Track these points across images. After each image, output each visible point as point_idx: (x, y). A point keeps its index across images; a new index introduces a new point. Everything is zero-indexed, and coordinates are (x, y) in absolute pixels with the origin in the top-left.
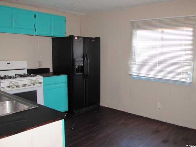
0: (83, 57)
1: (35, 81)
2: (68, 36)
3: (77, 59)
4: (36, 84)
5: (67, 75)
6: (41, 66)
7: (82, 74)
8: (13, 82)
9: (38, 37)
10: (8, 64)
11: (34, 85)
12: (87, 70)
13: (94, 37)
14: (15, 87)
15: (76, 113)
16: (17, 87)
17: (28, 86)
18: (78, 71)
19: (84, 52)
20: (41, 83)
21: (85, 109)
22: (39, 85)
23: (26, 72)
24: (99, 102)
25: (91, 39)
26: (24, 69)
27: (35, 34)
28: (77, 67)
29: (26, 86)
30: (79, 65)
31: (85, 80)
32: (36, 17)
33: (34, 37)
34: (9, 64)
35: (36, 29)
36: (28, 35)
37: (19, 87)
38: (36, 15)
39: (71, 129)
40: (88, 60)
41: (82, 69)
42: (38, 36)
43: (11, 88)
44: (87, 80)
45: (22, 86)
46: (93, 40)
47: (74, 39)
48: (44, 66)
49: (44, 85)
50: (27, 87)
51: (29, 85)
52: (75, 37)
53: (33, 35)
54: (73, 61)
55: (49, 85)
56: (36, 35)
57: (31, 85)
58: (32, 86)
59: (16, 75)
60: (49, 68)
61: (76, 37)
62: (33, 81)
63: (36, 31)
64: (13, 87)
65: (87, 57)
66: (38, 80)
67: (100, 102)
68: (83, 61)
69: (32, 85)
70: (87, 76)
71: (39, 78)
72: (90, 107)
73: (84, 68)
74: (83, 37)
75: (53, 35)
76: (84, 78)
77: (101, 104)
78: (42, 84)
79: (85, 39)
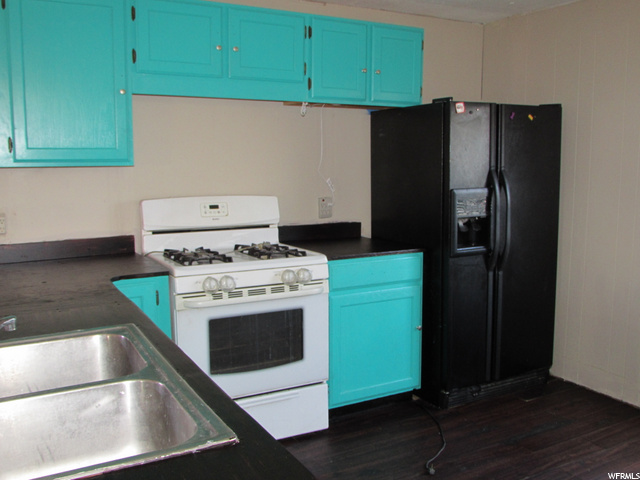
0: (489, 185)
1: (298, 274)
2: (431, 102)
3: (464, 192)
4: (301, 286)
5: (421, 254)
6: (330, 216)
7: (481, 248)
8: (218, 277)
9: (322, 108)
10: (212, 207)
11: (293, 288)
12: (504, 232)
13: (537, 103)
14: (225, 295)
15: (451, 399)
16: (232, 295)
17: (274, 291)
18: (465, 240)
19: (493, 163)
20: (319, 281)
21: (487, 388)
22: (314, 289)
23: (272, 237)
24: (549, 362)
25: (521, 110)
26: (267, 226)
27: (305, 98)
28: (461, 224)
29: (263, 292)
30: (470, 215)
31: (491, 274)
32: (310, 36)
33: (303, 109)
34: (216, 207)
35: (310, 81)
36: (286, 103)
37: (240, 294)
38: (310, 29)
39: (427, 473)
40: (507, 197)
41: (479, 229)
42: (320, 105)
43: (209, 297)
44: (501, 273)
45: (251, 293)
46: (531, 117)
47: (452, 113)
48: (339, 216)
49: (332, 290)
50: (269, 295)
51: (277, 288)
52: (457, 105)
53: (300, 104)
54: (446, 199)
55: (348, 288)
56: (311, 104)
57: (281, 290)
58: (287, 292)
59: (237, 247)
60: (359, 224)
61: (462, 105)
62: (291, 275)
63: (310, 87)
64: (217, 296)
65: (502, 184)
66: (307, 270)
67: (551, 364)
68: (489, 199)
69: (287, 288)
70: (501, 258)
71: (316, 264)
72: (509, 382)
73: (492, 226)
74: (491, 105)
75: (375, 101)
76: (488, 269)
77: (554, 371)
78: (326, 285)
79: (497, 111)
